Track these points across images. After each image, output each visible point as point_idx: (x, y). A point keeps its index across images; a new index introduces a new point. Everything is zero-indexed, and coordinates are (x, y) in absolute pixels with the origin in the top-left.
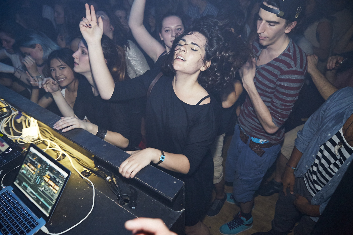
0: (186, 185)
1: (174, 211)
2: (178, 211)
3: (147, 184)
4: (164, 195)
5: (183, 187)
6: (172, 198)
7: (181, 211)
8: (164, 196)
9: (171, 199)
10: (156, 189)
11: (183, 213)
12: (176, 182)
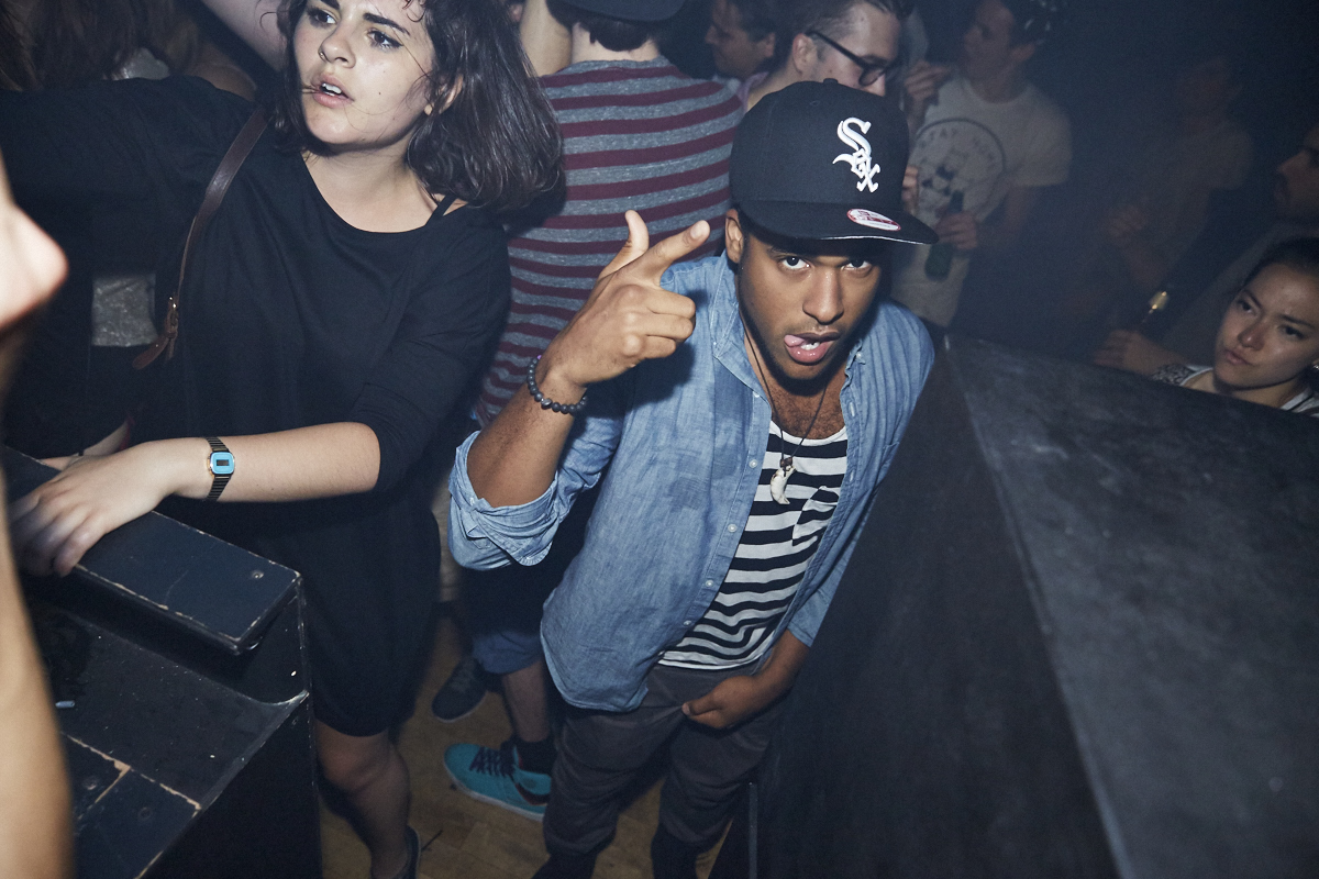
0: (308, 585)
1: (256, 701)
2: (280, 704)
3: (121, 587)
4: (202, 627)
5: (291, 593)
6: (238, 639)
7: (291, 701)
8: (204, 632)
9: (234, 642)
10: (165, 608)
11: (300, 707)
12: (262, 576)
